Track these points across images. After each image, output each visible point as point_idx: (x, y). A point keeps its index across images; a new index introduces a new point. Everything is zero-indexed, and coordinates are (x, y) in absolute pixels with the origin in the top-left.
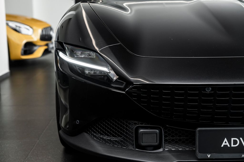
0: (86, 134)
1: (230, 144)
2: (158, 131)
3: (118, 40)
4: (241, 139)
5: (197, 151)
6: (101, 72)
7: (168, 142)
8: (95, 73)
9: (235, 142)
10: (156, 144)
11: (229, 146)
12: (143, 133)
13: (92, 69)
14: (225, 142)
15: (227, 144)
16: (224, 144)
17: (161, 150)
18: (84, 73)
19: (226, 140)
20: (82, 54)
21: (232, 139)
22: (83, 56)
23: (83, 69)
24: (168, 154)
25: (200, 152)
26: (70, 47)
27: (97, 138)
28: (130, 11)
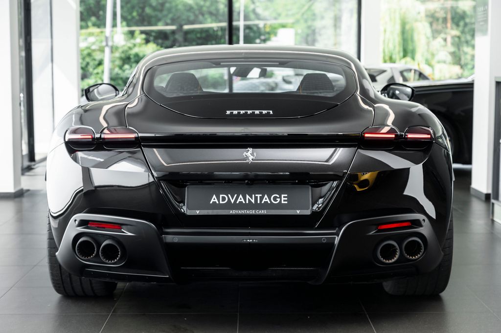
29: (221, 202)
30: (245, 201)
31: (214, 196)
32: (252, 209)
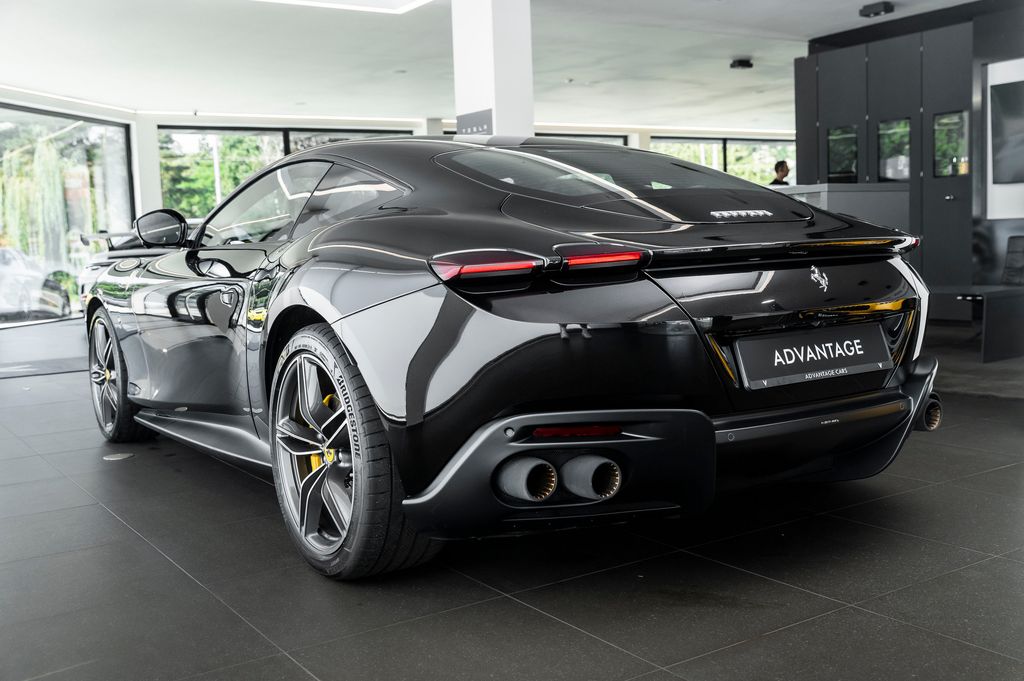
29: (789, 362)
30: (817, 356)
31: (777, 354)
32: (831, 369)
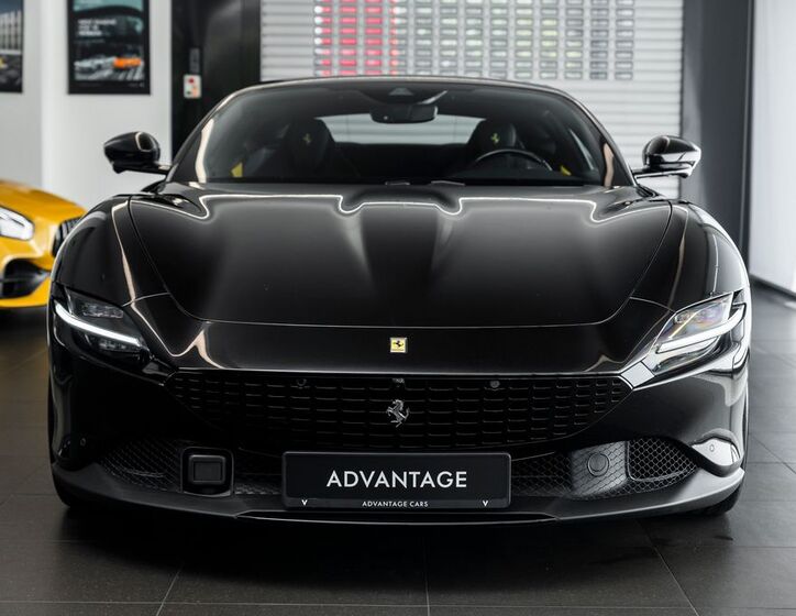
0: (97, 465)
1: (342, 481)
2: (223, 458)
3: (165, 286)
4: (361, 473)
5: (284, 494)
6: (129, 346)
7: (241, 479)
8: (118, 348)
9: (351, 479)
10: (220, 482)
11: (340, 485)
12: (196, 461)
13: (113, 341)
14: (334, 479)
15: (337, 481)
16: (331, 481)
17: (228, 493)
18: (98, 347)
19: (334, 474)
20: (98, 310)
21: (346, 473)
22: (99, 315)
23: (97, 339)
24: (240, 501)
25: (289, 495)
26: (76, 295)
27: (117, 472)
28: (208, 215)
